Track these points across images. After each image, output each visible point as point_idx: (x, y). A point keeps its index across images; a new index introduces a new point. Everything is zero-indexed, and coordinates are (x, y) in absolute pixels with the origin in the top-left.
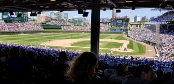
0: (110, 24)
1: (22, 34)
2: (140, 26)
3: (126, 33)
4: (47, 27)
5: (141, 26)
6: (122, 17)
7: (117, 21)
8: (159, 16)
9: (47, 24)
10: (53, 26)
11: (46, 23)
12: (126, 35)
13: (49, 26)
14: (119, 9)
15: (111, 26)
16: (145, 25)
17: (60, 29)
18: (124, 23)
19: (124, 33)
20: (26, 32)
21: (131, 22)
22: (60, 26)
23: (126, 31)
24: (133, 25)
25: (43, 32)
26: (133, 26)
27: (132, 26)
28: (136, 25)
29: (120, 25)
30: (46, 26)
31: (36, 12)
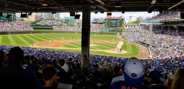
0: (104, 24)
1: (9, 34)
2: (134, 27)
3: (121, 34)
4: (37, 28)
5: (136, 27)
6: (116, 17)
7: (112, 21)
8: (154, 16)
9: (38, 23)
10: (44, 26)
11: (35, 23)
12: (121, 36)
14: (110, 13)
15: (105, 27)
16: (139, 25)
17: (52, 29)
18: (118, 23)
19: (118, 34)
20: (14, 32)
21: (126, 23)
22: (52, 26)
23: (121, 31)
24: (128, 25)
25: (33, 32)
27: (126, 27)
28: (130, 26)
29: (114, 25)
30: (36, 26)
31: (26, 13)
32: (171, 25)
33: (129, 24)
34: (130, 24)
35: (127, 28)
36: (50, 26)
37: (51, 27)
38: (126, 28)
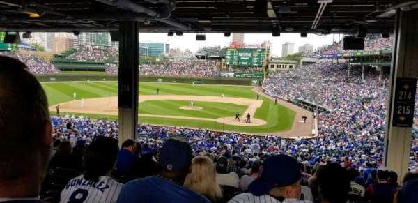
0: (223, 60)
2: (291, 67)
3: (260, 82)
5: (294, 66)
7: (241, 54)
10: (84, 63)
11: (65, 57)
12: (260, 88)
13: (73, 63)
14: (203, 34)
16: (301, 63)
18: (256, 59)
19: (255, 82)
21: (272, 58)
22: (102, 64)
24: (276, 63)
25: (58, 78)
26: (275, 65)
27: (272, 66)
28: (282, 65)
29: (246, 63)
30: (66, 63)
31: (18, 32)
32: (368, 64)
33: (278, 61)
34: (281, 61)
35: (274, 69)
36: (99, 64)
37: (100, 66)
38: (272, 69)
